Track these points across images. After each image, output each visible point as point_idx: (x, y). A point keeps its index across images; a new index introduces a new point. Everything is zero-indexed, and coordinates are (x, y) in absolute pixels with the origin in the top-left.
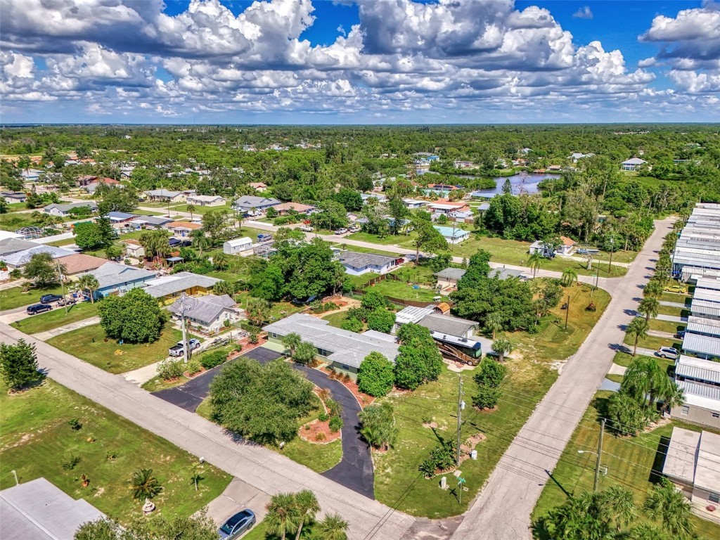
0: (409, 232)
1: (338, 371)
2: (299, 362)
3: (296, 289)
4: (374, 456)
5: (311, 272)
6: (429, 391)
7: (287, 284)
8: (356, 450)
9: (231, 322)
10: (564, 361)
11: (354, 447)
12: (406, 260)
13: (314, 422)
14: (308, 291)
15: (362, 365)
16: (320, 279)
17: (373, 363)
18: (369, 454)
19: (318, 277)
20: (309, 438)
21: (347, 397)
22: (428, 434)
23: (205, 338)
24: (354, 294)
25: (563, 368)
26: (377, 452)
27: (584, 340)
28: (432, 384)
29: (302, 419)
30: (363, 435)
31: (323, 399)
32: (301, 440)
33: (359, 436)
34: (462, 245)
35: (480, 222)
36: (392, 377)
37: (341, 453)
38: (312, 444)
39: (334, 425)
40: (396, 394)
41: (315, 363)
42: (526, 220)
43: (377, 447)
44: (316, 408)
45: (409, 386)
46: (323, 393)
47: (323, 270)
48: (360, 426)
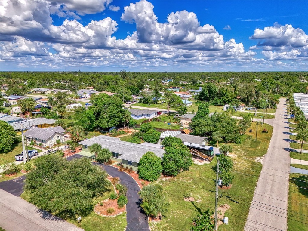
0: (163, 103)
1: (125, 166)
2: (100, 161)
3: (102, 123)
4: (150, 225)
5: (111, 113)
6: (185, 177)
7: (97, 121)
8: (137, 220)
9: (61, 141)
10: (262, 157)
11: (136, 218)
12: (162, 113)
13: (107, 200)
14: (109, 124)
15: (141, 160)
16: (116, 117)
17: (148, 159)
18: (147, 224)
19: (114, 116)
20: (101, 213)
21: (131, 182)
22: (189, 206)
23: (43, 150)
24: (136, 127)
25: (263, 161)
26: (153, 221)
27: (269, 146)
28: (186, 173)
29: (98, 199)
30: (142, 208)
31: (114, 184)
32: (95, 214)
33: (139, 209)
34: (189, 108)
35: (197, 97)
36: (161, 168)
37: (126, 223)
38: (103, 217)
39: (121, 202)
40: (163, 179)
41: (110, 162)
42: (220, 95)
43: (153, 217)
44: (109, 190)
45: (172, 173)
46: (114, 180)
47: (118, 112)
48: (140, 202)
